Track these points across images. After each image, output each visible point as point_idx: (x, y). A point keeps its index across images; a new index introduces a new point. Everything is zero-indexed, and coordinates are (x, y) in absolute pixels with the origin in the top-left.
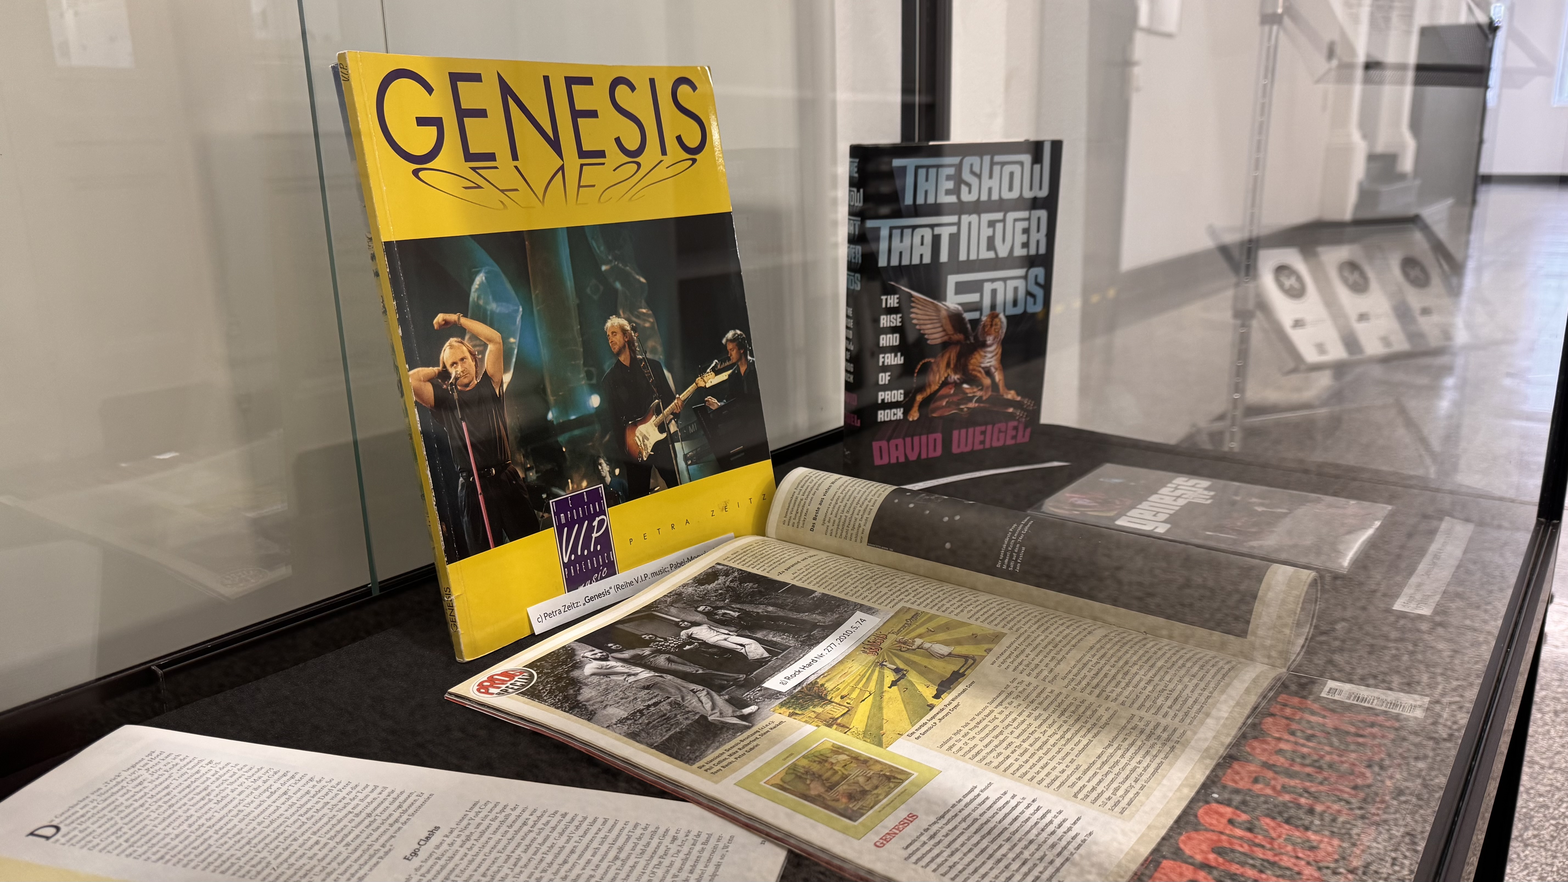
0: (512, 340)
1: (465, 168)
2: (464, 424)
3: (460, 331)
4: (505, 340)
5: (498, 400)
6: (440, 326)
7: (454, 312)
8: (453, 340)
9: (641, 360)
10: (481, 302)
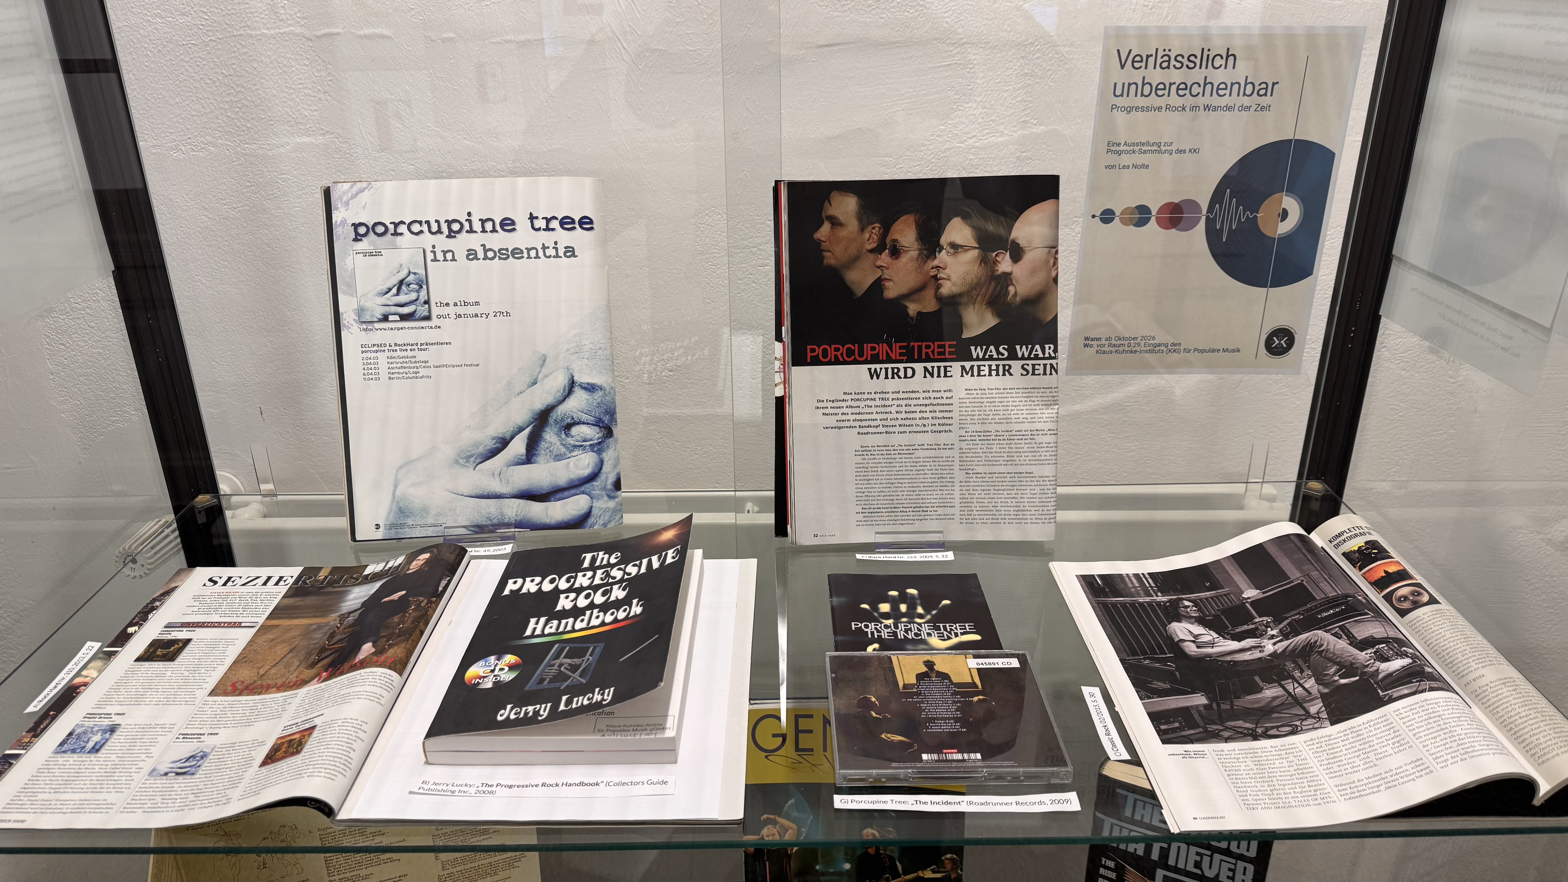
0: (803, 830)
1: (794, 754)
2: (767, 863)
3: (774, 823)
4: (799, 829)
5: (789, 857)
6: (764, 819)
7: (773, 814)
8: (770, 826)
9: (882, 854)
10: (790, 811)
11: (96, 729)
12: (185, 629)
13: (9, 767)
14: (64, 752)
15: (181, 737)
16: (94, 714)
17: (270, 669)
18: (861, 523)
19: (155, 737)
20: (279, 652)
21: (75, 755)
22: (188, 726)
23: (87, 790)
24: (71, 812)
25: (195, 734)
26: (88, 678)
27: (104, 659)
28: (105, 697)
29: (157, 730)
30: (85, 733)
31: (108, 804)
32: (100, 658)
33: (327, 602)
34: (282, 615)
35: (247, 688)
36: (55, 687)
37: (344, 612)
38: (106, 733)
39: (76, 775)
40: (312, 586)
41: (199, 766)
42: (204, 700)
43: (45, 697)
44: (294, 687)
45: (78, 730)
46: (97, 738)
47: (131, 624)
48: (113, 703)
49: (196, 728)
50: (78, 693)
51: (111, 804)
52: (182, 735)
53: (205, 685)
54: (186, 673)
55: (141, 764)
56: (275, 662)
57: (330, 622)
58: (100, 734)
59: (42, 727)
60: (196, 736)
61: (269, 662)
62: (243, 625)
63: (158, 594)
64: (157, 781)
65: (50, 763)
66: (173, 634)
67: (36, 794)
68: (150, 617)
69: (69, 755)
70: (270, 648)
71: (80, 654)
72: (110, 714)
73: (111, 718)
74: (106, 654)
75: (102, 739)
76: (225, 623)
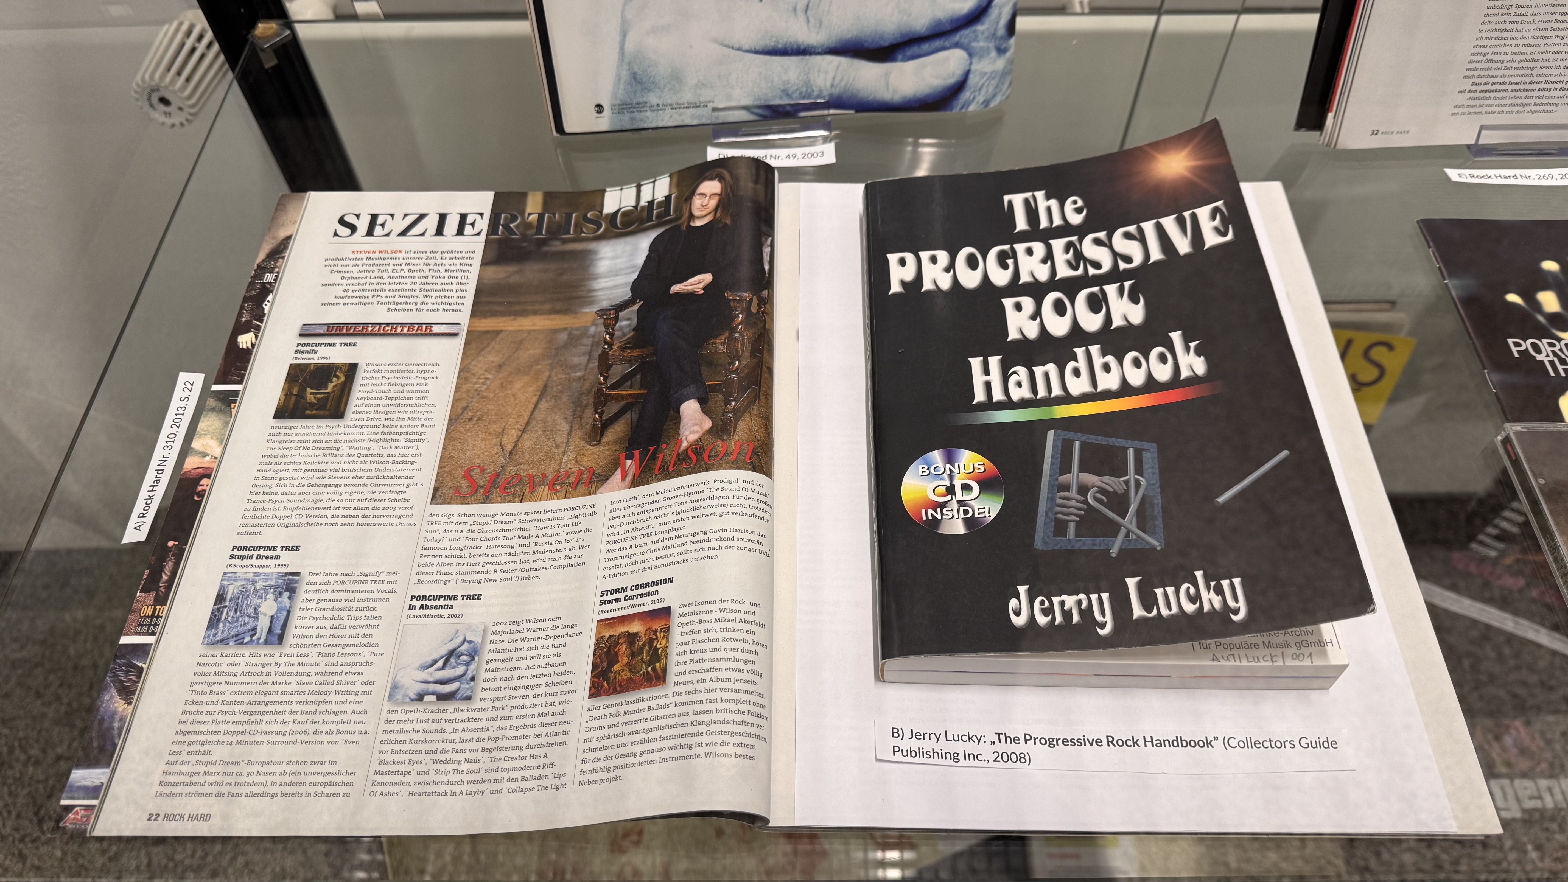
11: (260, 585)
12: (337, 340)
13: (139, 677)
14: (223, 641)
15: (418, 604)
16: (245, 548)
17: (519, 438)
18: (1461, 110)
19: (371, 604)
20: (522, 397)
21: (246, 650)
22: (422, 578)
23: (293, 738)
24: (284, 795)
25: (440, 597)
26: (208, 458)
27: (221, 411)
28: (252, 505)
29: (369, 587)
30: (243, 594)
31: (339, 773)
32: (213, 410)
33: (565, 277)
34: (496, 308)
35: (493, 481)
36: (158, 480)
37: (605, 304)
38: (281, 594)
39: (261, 698)
40: (524, 237)
41: (473, 679)
42: (428, 513)
43: (148, 505)
44: (582, 488)
45: (231, 588)
46: (268, 607)
47: (241, 328)
48: (270, 521)
49: (436, 582)
50: (201, 494)
51: (348, 773)
52: (418, 598)
53: (418, 477)
54: (375, 448)
55: (369, 673)
56: (523, 421)
57: (586, 328)
58: (271, 596)
59: (165, 577)
60: (442, 602)
61: (511, 421)
62: (436, 329)
63: (262, 256)
64: (411, 716)
65: (207, 669)
66: (323, 351)
67: (206, 747)
68: (266, 309)
69: (232, 649)
70: (502, 385)
71: (175, 403)
72: (274, 548)
73: (278, 557)
74: (219, 400)
75: (279, 610)
76: (403, 325)
